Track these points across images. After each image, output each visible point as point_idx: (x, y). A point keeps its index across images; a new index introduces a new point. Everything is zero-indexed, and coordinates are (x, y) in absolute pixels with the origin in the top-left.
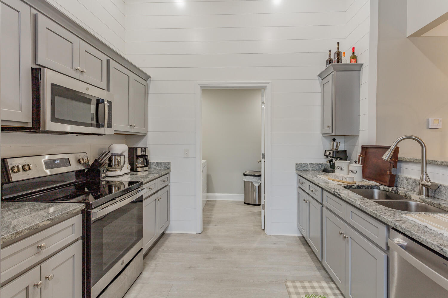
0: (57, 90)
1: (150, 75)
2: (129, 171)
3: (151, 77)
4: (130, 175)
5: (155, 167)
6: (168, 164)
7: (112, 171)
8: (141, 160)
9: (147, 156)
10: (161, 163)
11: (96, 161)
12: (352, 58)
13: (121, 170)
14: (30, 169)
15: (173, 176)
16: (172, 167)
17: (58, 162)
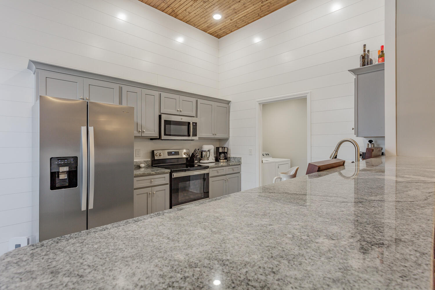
0: (167, 122)
1: (230, 100)
2: (214, 161)
3: (230, 101)
4: (215, 163)
5: (233, 160)
6: (239, 158)
7: (203, 160)
8: (223, 155)
9: (226, 153)
10: (236, 158)
11: (193, 154)
12: (380, 57)
13: (208, 160)
14: (161, 155)
15: (243, 167)
16: (243, 161)
17: (174, 153)
